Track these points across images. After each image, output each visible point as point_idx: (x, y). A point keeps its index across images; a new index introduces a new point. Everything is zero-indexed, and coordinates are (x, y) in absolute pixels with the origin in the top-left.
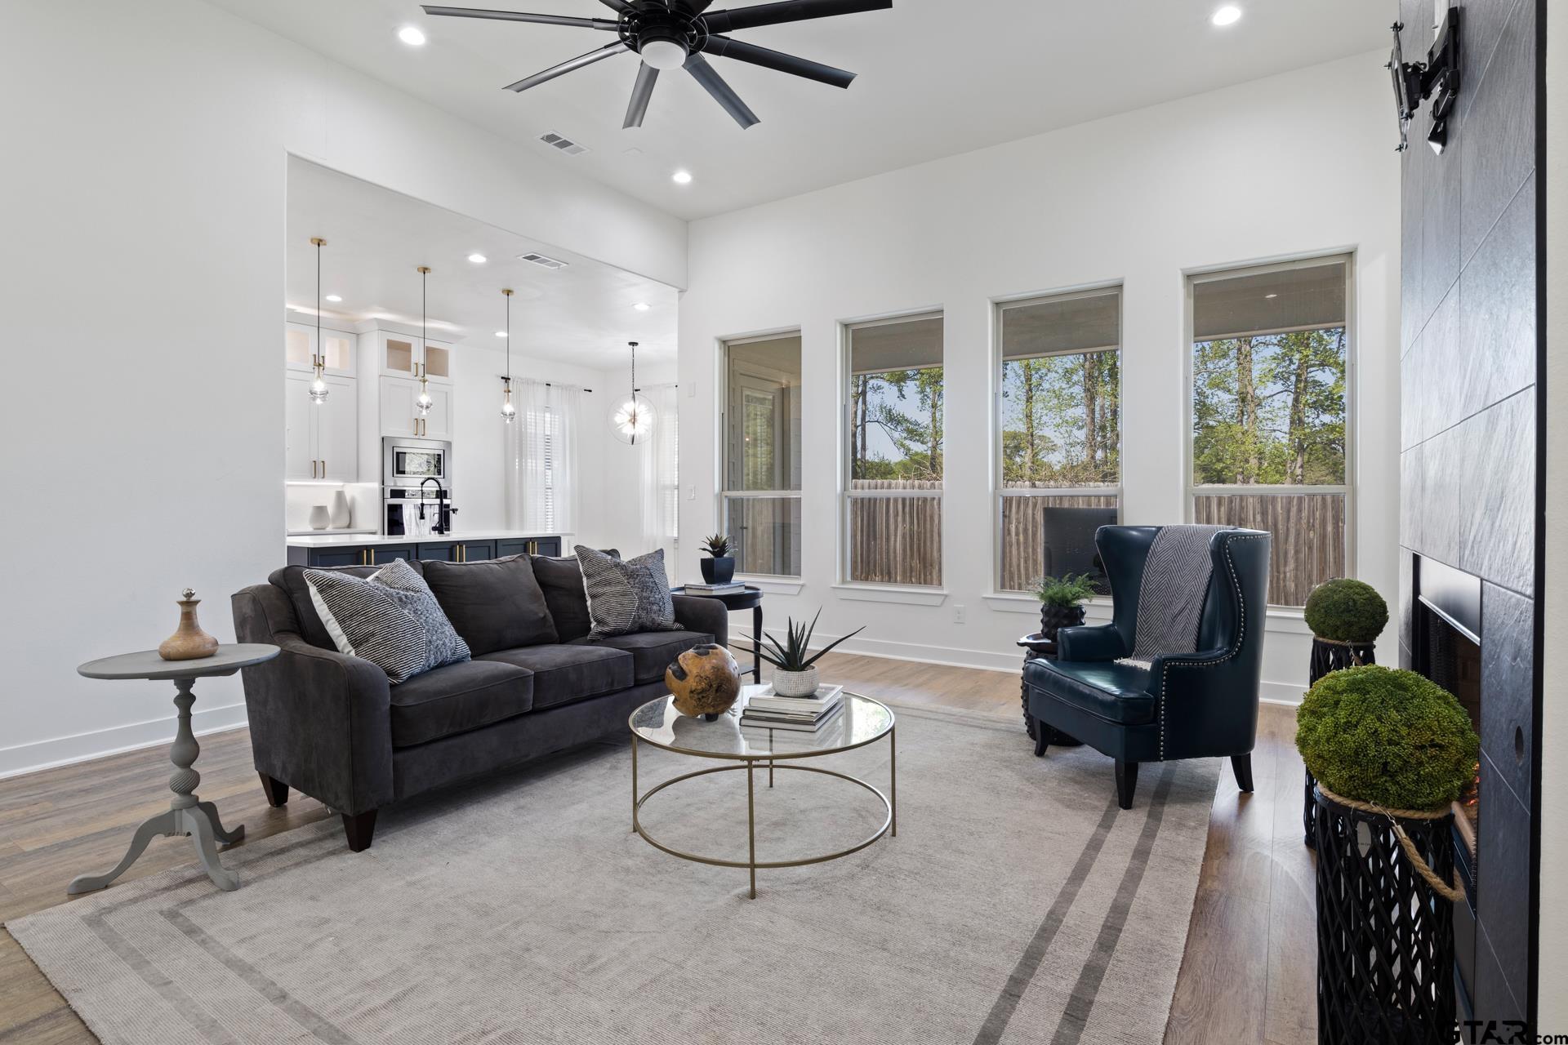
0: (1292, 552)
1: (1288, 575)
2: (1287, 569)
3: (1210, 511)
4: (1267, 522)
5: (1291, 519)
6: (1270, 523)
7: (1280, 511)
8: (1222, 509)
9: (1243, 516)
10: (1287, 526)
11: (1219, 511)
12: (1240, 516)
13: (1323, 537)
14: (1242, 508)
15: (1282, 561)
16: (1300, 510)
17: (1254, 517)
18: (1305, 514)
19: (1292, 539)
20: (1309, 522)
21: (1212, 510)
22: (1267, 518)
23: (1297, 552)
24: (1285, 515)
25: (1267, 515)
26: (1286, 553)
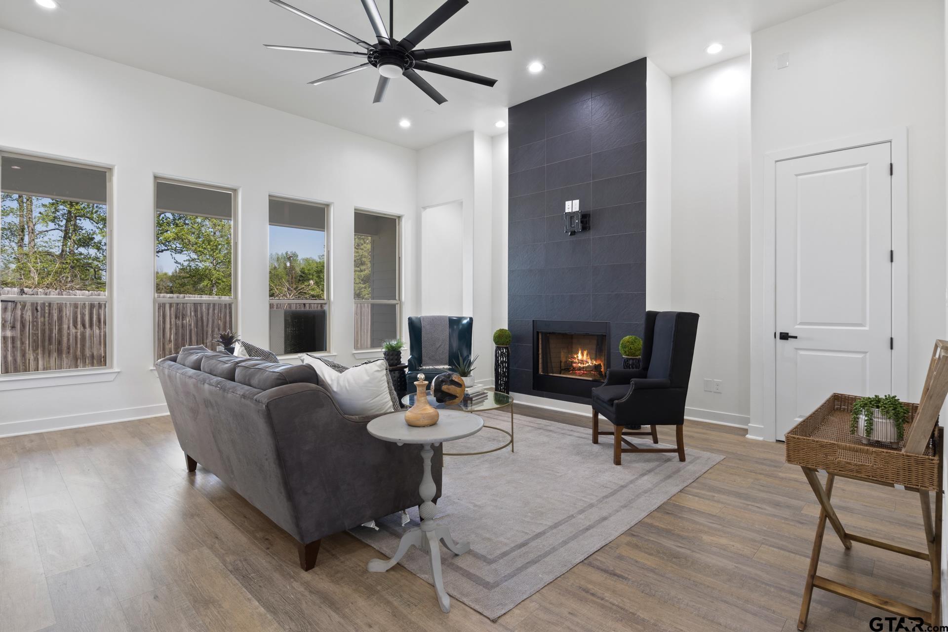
0: (210, 332)
1: (208, 344)
2: (208, 341)
3: (165, 310)
4: (198, 316)
5: (210, 313)
6: (199, 317)
7: (204, 310)
8: (172, 309)
9: (184, 313)
10: (208, 318)
11: (170, 310)
12: (182, 313)
13: (225, 323)
14: (183, 308)
15: (205, 337)
16: (214, 310)
17: (191, 314)
18: (216, 312)
19: (210, 325)
20: (218, 315)
21: (166, 310)
22: (198, 314)
23: (213, 331)
24: (207, 311)
25: (197, 312)
26: (207, 333)
